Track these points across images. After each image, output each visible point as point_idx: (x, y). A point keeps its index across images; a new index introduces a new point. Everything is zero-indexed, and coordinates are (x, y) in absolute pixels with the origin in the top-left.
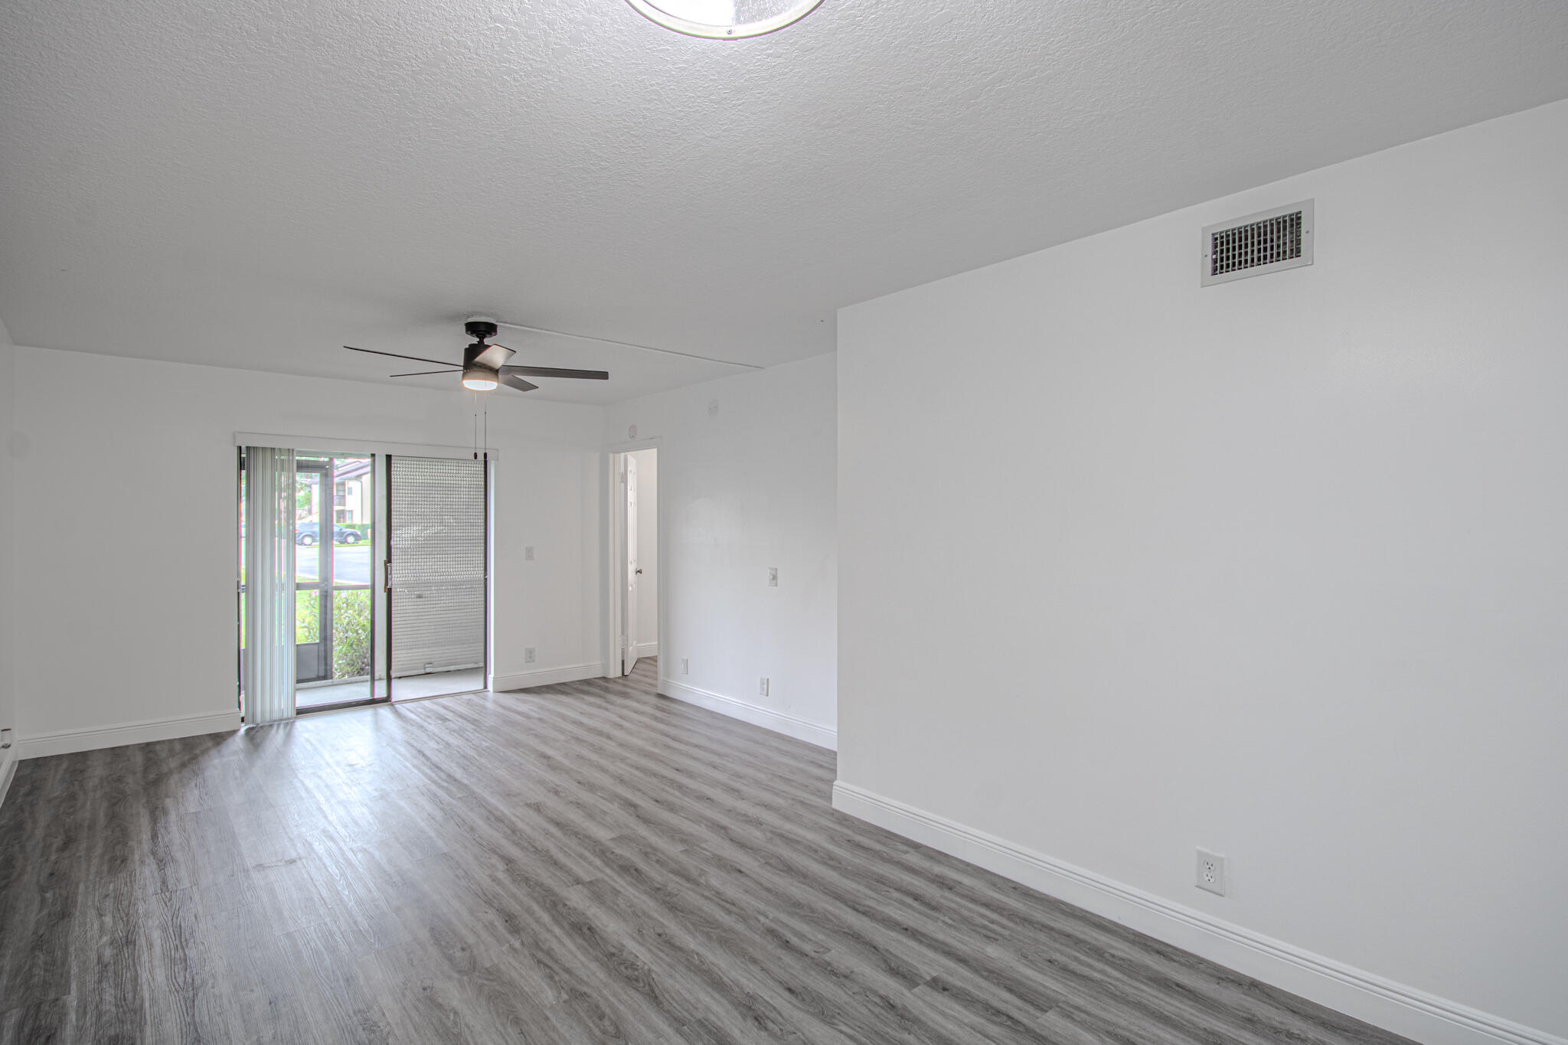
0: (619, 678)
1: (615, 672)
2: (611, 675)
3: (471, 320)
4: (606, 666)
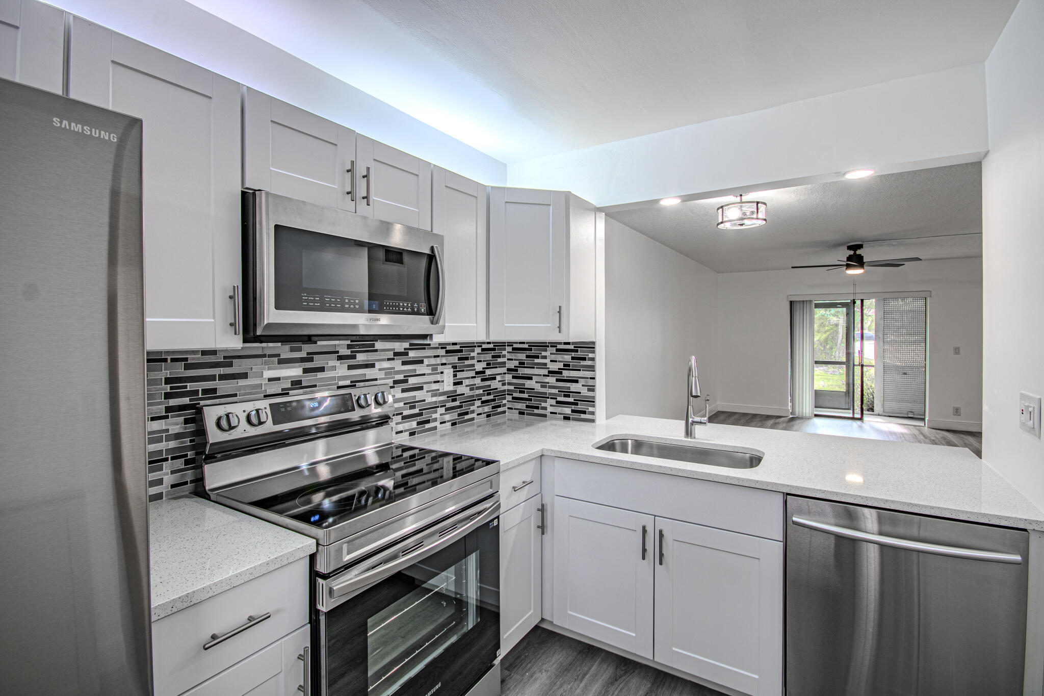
3: (848, 245)
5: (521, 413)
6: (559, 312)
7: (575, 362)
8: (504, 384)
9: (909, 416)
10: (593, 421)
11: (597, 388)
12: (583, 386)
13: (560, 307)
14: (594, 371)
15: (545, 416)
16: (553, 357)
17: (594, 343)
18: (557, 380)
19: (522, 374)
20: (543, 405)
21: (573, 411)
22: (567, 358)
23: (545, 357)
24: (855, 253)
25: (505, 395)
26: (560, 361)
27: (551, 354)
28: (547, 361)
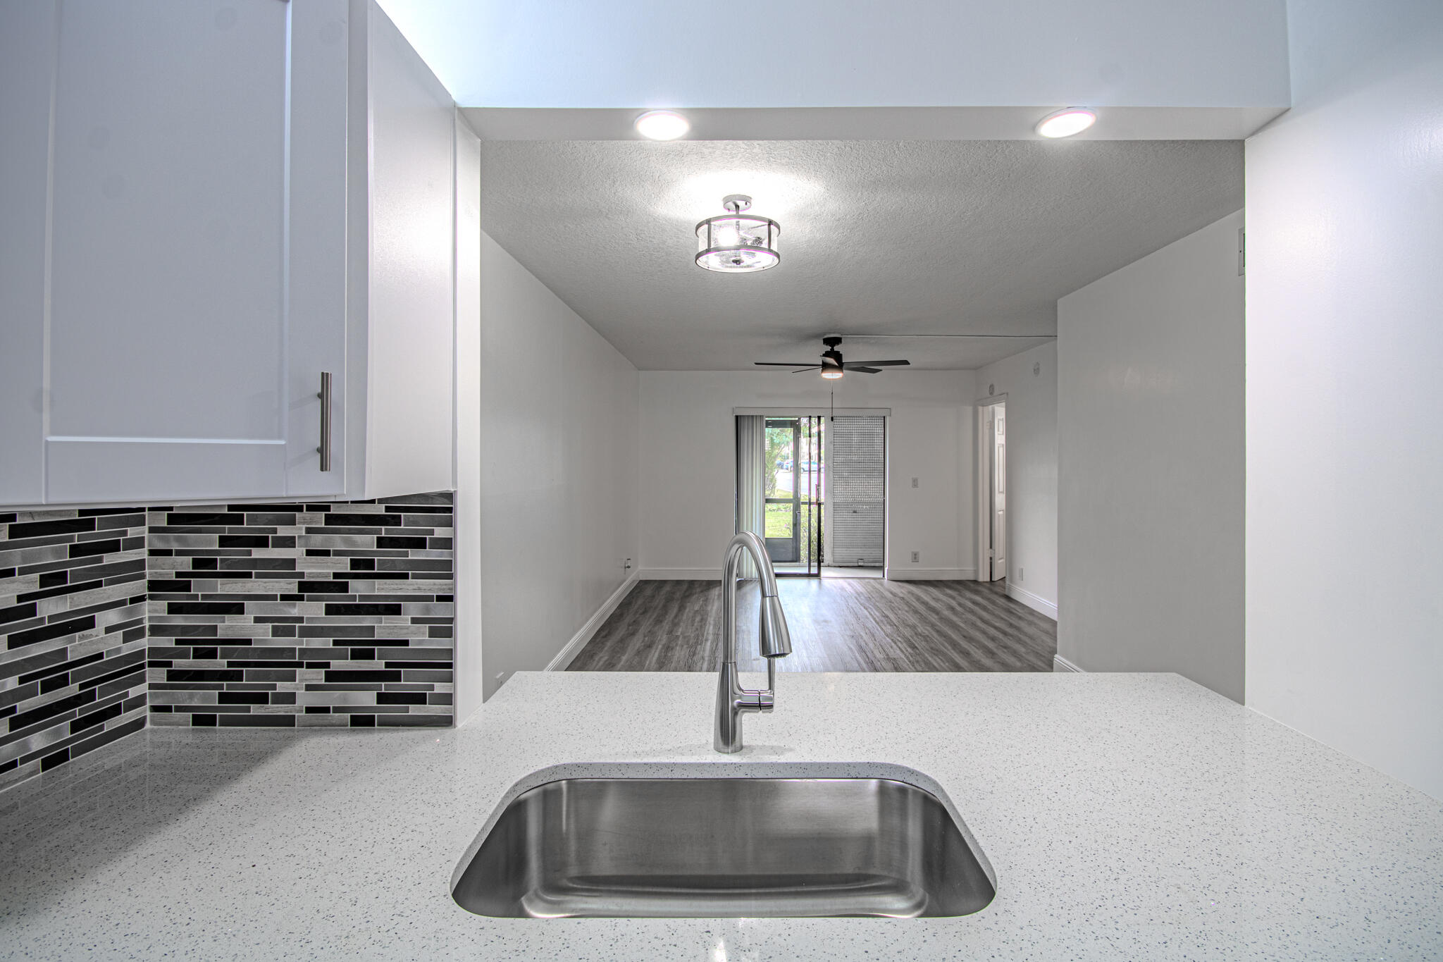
0: (986, 582)
1: (984, 577)
2: (981, 579)
3: (826, 337)
4: (976, 572)
5: (203, 720)
6: (321, 396)
7: (393, 556)
8: (133, 634)
9: (860, 564)
10: (448, 722)
11: (460, 627)
12: (414, 621)
13: (325, 377)
14: (450, 577)
15: (289, 721)
16: (318, 541)
17: (449, 496)
18: (331, 610)
19: (204, 597)
20: (282, 687)
21: (382, 698)
22: (365, 542)
23: (289, 542)
24: (832, 349)
25: (142, 666)
26: (339, 553)
27: (309, 531)
28: (297, 553)
